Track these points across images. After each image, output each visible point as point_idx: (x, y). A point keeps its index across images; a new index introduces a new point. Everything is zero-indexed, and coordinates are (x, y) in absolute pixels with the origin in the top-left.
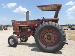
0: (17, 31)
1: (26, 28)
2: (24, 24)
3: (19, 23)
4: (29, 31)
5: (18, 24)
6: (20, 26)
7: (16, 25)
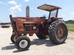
1: (31, 25)
2: (31, 21)
3: (25, 20)
5: (22, 20)
6: (25, 23)
7: (18, 22)
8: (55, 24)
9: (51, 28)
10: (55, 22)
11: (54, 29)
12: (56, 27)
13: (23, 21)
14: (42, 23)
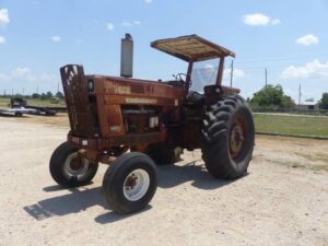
0: (114, 128)
2: (146, 94)
3: (127, 90)
4: (152, 125)
5: (120, 90)
6: (129, 101)
7: (107, 98)
8: (226, 109)
9: (216, 124)
10: (226, 103)
11: (225, 127)
12: (231, 118)
13: (123, 92)
14: (176, 103)
